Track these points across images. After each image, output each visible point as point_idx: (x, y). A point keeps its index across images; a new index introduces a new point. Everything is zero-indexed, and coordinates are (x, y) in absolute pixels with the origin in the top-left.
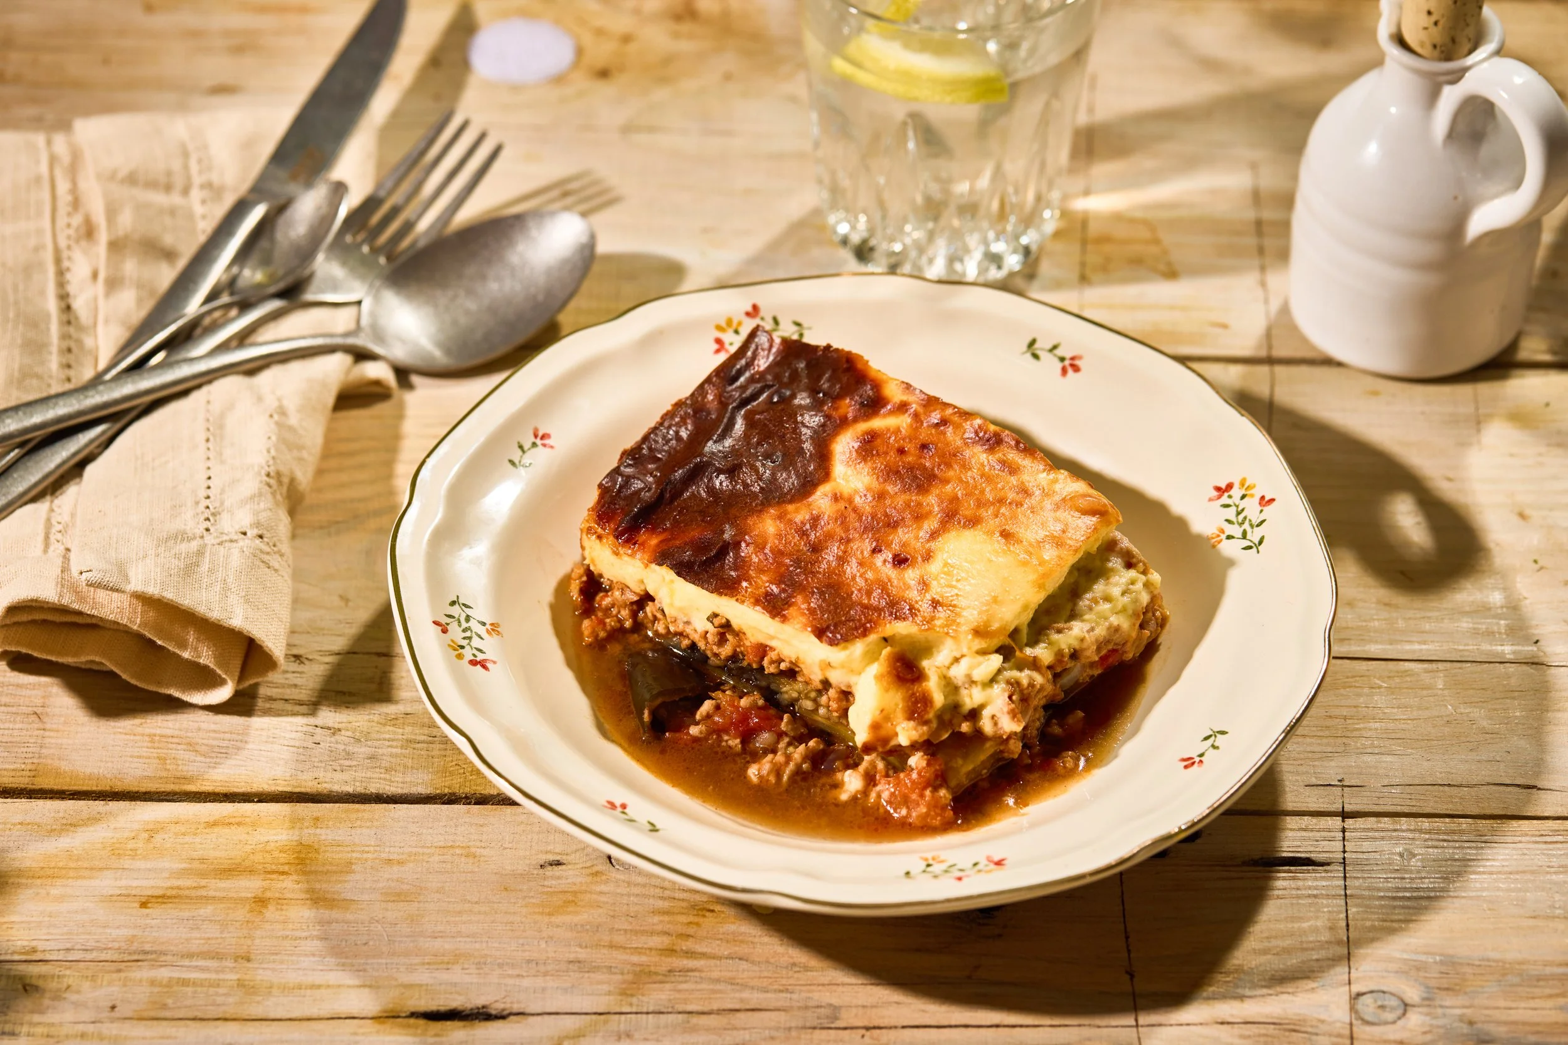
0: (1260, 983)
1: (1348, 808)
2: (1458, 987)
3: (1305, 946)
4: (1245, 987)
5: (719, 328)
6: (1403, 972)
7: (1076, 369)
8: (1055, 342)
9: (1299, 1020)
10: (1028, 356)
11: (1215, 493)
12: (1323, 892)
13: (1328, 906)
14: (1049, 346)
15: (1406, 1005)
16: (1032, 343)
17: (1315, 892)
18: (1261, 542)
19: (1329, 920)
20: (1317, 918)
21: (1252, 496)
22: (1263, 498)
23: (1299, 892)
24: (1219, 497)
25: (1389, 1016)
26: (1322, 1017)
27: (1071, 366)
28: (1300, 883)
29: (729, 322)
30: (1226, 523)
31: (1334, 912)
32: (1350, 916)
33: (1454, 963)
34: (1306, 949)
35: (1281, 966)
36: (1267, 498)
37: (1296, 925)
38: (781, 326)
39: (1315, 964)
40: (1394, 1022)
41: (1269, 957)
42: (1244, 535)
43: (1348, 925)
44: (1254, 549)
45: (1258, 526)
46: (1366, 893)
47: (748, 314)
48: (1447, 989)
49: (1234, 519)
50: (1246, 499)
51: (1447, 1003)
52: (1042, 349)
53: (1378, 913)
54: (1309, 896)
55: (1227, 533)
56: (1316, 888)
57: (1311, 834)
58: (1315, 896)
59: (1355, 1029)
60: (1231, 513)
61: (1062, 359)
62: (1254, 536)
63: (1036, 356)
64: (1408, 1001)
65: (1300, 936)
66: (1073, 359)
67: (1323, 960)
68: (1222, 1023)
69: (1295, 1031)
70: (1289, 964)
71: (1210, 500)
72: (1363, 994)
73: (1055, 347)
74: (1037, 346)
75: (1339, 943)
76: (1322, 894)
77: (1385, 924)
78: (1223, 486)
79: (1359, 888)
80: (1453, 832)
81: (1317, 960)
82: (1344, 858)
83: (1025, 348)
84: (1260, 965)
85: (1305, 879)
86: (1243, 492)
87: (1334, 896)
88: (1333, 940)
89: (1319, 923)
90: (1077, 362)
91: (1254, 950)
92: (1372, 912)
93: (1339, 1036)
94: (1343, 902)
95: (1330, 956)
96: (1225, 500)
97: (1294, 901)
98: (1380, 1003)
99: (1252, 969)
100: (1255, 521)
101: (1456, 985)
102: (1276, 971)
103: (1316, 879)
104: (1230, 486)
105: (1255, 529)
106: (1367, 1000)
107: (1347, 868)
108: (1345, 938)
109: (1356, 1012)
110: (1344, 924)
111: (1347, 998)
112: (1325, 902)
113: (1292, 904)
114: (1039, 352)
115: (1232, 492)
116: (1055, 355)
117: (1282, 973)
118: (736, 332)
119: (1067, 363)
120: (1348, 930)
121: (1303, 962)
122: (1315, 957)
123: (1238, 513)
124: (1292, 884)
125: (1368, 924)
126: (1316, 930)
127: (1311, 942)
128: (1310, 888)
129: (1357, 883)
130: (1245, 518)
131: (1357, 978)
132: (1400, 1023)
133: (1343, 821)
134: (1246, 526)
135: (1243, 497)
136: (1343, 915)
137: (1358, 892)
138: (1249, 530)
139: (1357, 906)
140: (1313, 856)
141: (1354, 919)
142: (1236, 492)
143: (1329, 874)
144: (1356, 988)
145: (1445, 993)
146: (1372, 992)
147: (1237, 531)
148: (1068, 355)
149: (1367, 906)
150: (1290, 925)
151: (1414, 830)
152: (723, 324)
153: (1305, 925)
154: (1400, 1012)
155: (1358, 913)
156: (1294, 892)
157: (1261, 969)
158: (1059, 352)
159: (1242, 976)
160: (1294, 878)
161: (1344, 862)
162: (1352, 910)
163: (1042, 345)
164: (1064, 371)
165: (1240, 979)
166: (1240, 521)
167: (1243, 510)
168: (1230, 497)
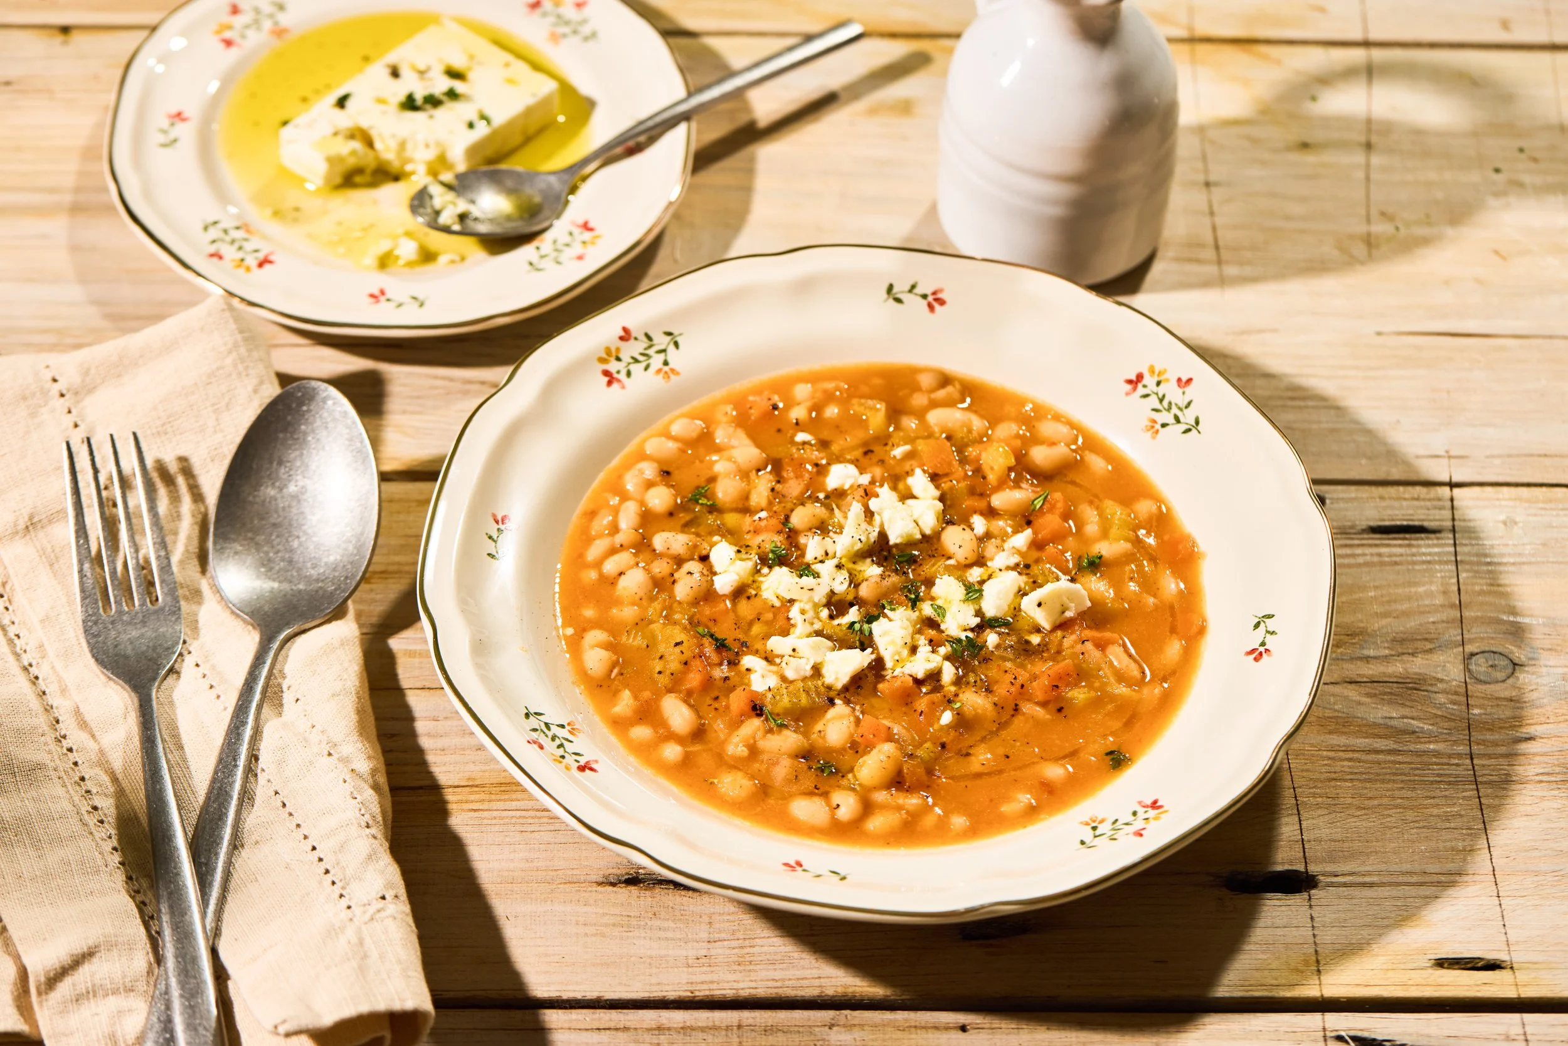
0: (1383, 645)
1: (1455, 479)
2: (1559, 648)
3: (1422, 609)
4: (1370, 649)
5: (602, 360)
6: (1511, 634)
7: (942, 302)
8: (911, 283)
9: (1420, 680)
10: (891, 301)
11: (1129, 387)
12: (1436, 558)
13: (1441, 571)
14: (908, 287)
15: (1515, 664)
16: (890, 288)
17: (1429, 558)
18: (1197, 422)
19: (1442, 584)
20: (1431, 583)
21: (1167, 380)
22: (1179, 380)
23: (1414, 558)
24: (1135, 389)
25: (1500, 675)
26: (1439, 676)
27: (935, 301)
28: (1414, 550)
29: (608, 351)
30: (1154, 412)
31: (1445, 577)
32: (1461, 580)
33: (1555, 625)
34: (1423, 613)
35: (1401, 629)
36: (1184, 379)
37: (1413, 590)
38: (655, 341)
39: (1432, 627)
40: (1504, 681)
41: (1389, 620)
42: (1177, 420)
43: (1459, 589)
44: (1194, 430)
45: (1186, 407)
46: (1475, 559)
47: (622, 338)
48: (1550, 649)
49: (1159, 406)
50: (1162, 385)
51: (1551, 663)
52: (902, 292)
53: (1485, 578)
54: (1424, 562)
55: (1160, 422)
56: (1430, 554)
57: (1422, 503)
58: (1429, 562)
59: (1469, 687)
60: (1153, 402)
61: (925, 296)
62: (1188, 417)
63: (898, 300)
64: (1517, 661)
65: (1417, 600)
66: (934, 293)
67: (1438, 622)
68: (1350, 683)
69: (1416, 689)
70: (1408, 626)
71: (1127, 394)
72: (1477, 654)
73: (913, 287)
74: (895, 290)
75: (1452, 606)
76: (1435, 560)
77: (1492, 588)
78: (1134, 378)
79: (1469, 554)
80: (1550, 501)
81: (1434, 623)
82: (1454, 526)
83: (885, 295)
84: (1383, 627)
85: (1419, 546)
86: (1156, 379)
87: (1447, 562)
88: (1447, 603)
89: (1434, 588)
90: (940, 296)
91: (1376, 613)
92: (1480, 578)
93: (1456, 693)
94: (1454, 568)
95: (1445, 619)
96: (1141, 390)
97: (1410, 567)
98: (1490, 663)
99: (1375, 631)
100: (1182, 404)
101: (1558, 645)
102: (1397, 633)
103: (1429, 546)
104: (1140, 377)
105: (1185, 411)
106: (1480, 659)
107: (1457, 535)
108: (1458, 602)
109: (1469, 671)
110: (1456, 588)
111: (1461, 657)
112: (1437, 567)
113: (1408, 570)
114: (899, 296)
115: (1145, 382)
116: (916, 294)
117: (1402, 635)
118: (618, 359)
119: (930, 298)
120: (1459, 594)
121: (1421, 625)
122: (1431, 620)
123: (1161, 400)
124: (1408, 551)
125: (1477, 588)
126: (1430, 594)
127: (1427, 606)
128: (1424, 554)
129: (1466, 549)
130: (1170, 403)
131: (1469, 639)
132: (1510, 681)
133: (1451, 490)
134: (1174, 410)
135: (1158, 383)
136: (1455, 580)
137: (1467, 558)
138: (1179, 414)
139: (1467, 571)
140: (1426, 524)
141: (1464, 584)
142: (1149, 381)
143: (1440, 542)
144: (1470, 648)
145: (1548, 652)
146: (1483, 652)
147: (1168, 417)
148: (928, 291)
149: (1476, 572)
150: (1407, 590)
151: (1515, 499)
152: (604, 356)
153: (1421, 589)
154: (1510, 670)
155: (1468, 578)
156: (1409, 558)
157: (1384, 630)
158: (919, 290)
159: (1366, 638)
160: (1409, 546)
161: (1454, 530)
162: (1463, 576)
163: (900, 288)
164: (931, 307)
165: (1365, 641)
166: (1166, 407)
167: (1164, 396)
168: (1145, 386)
